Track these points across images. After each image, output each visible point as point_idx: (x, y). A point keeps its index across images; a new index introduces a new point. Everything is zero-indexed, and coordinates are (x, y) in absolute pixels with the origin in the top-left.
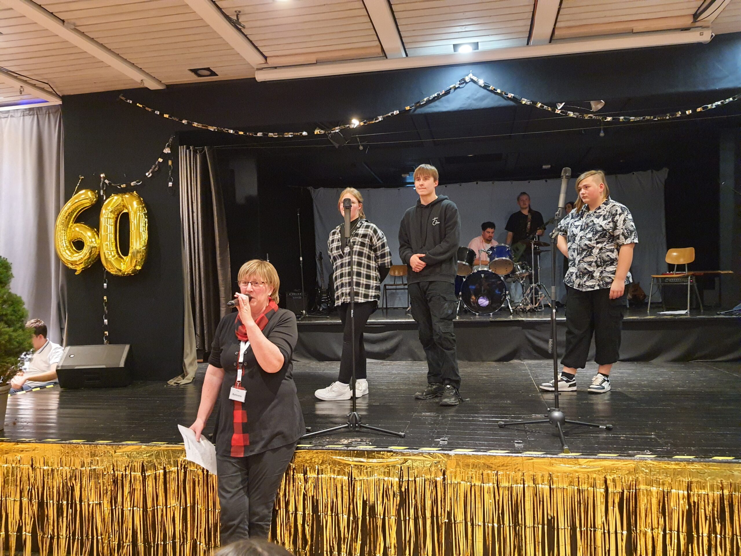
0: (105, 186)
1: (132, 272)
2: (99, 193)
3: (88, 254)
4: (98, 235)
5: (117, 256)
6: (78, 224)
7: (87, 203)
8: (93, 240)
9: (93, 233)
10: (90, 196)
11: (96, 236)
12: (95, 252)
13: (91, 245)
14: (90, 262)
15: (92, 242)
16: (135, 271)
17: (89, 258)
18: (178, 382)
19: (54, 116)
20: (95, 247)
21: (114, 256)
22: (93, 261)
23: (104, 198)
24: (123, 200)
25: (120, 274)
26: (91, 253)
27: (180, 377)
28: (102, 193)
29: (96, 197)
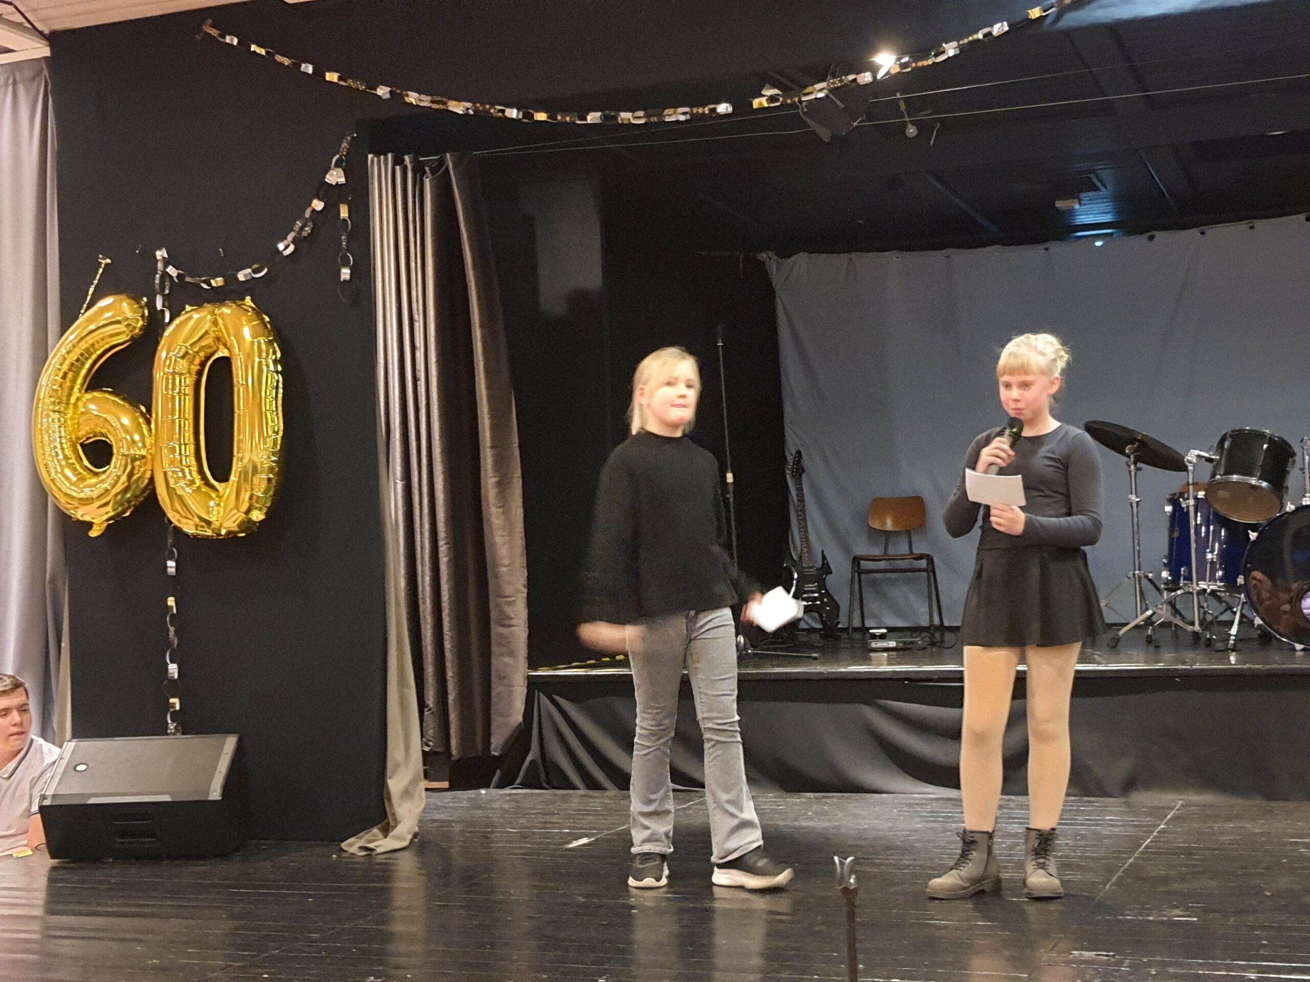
0: (167, 284)
1: (239, 526)
2: (151, 305)
3: (124, 478)
4: (148, 422)
5: (198, 482)
6: (96, 394)
7: (121, 336)
8: (137, 437)
9: (136, 419)
10: (129, 315)
11: (144, 427)
12: (142, 472)
13: (132, 452)
14: (129, 501)
15: (133, 441)
16: (247, 525)
17: (126, 490)
18: (371, 845)
19: (27, 90)
20: (143, 457)
21: (193, 482)
22: (137, 497)
23: (167, 320)
24: (215, 323)
25: (209, 533)
26: (131, 475)
27: (375, 831)
28: (159, 306)
29: (143, 316)
